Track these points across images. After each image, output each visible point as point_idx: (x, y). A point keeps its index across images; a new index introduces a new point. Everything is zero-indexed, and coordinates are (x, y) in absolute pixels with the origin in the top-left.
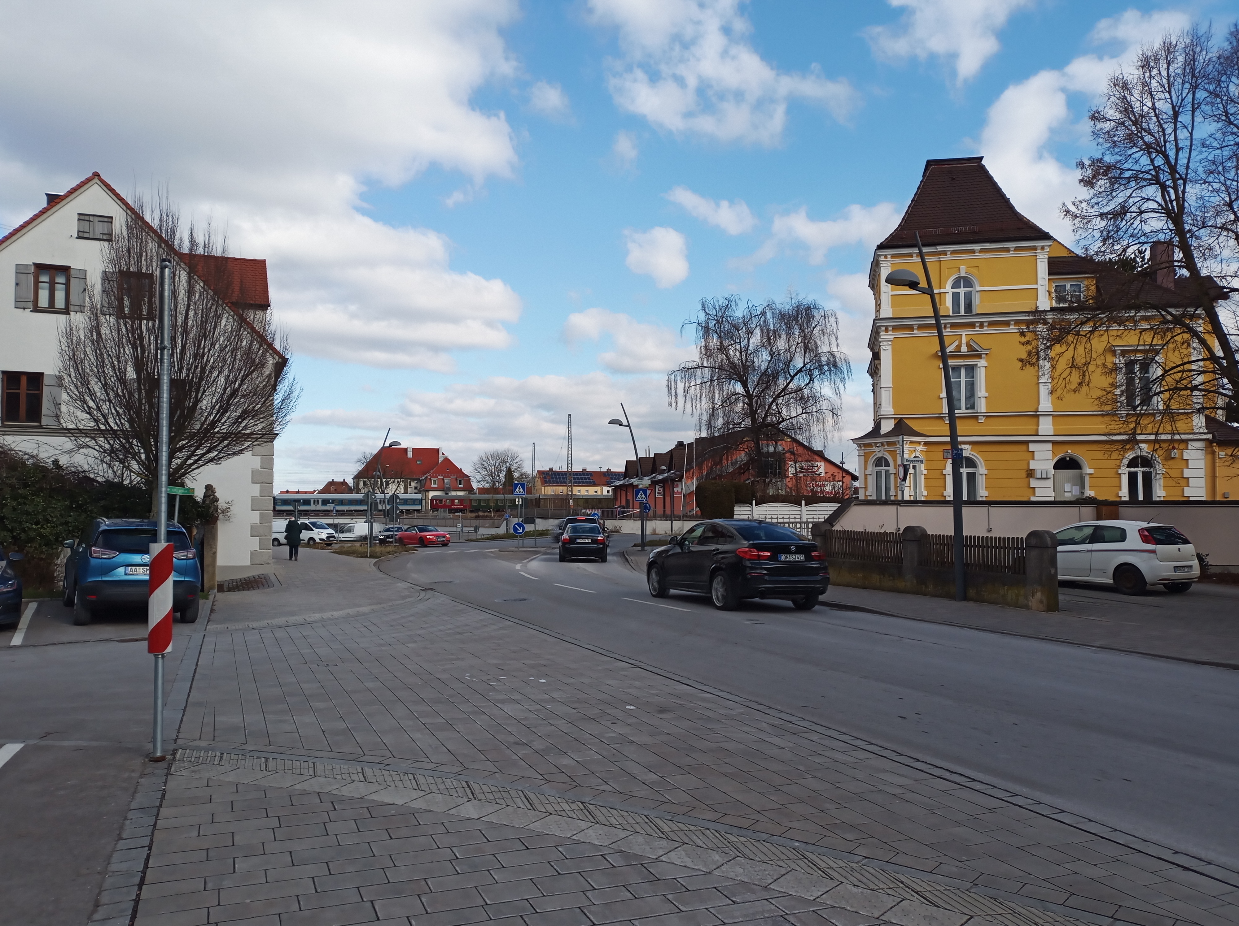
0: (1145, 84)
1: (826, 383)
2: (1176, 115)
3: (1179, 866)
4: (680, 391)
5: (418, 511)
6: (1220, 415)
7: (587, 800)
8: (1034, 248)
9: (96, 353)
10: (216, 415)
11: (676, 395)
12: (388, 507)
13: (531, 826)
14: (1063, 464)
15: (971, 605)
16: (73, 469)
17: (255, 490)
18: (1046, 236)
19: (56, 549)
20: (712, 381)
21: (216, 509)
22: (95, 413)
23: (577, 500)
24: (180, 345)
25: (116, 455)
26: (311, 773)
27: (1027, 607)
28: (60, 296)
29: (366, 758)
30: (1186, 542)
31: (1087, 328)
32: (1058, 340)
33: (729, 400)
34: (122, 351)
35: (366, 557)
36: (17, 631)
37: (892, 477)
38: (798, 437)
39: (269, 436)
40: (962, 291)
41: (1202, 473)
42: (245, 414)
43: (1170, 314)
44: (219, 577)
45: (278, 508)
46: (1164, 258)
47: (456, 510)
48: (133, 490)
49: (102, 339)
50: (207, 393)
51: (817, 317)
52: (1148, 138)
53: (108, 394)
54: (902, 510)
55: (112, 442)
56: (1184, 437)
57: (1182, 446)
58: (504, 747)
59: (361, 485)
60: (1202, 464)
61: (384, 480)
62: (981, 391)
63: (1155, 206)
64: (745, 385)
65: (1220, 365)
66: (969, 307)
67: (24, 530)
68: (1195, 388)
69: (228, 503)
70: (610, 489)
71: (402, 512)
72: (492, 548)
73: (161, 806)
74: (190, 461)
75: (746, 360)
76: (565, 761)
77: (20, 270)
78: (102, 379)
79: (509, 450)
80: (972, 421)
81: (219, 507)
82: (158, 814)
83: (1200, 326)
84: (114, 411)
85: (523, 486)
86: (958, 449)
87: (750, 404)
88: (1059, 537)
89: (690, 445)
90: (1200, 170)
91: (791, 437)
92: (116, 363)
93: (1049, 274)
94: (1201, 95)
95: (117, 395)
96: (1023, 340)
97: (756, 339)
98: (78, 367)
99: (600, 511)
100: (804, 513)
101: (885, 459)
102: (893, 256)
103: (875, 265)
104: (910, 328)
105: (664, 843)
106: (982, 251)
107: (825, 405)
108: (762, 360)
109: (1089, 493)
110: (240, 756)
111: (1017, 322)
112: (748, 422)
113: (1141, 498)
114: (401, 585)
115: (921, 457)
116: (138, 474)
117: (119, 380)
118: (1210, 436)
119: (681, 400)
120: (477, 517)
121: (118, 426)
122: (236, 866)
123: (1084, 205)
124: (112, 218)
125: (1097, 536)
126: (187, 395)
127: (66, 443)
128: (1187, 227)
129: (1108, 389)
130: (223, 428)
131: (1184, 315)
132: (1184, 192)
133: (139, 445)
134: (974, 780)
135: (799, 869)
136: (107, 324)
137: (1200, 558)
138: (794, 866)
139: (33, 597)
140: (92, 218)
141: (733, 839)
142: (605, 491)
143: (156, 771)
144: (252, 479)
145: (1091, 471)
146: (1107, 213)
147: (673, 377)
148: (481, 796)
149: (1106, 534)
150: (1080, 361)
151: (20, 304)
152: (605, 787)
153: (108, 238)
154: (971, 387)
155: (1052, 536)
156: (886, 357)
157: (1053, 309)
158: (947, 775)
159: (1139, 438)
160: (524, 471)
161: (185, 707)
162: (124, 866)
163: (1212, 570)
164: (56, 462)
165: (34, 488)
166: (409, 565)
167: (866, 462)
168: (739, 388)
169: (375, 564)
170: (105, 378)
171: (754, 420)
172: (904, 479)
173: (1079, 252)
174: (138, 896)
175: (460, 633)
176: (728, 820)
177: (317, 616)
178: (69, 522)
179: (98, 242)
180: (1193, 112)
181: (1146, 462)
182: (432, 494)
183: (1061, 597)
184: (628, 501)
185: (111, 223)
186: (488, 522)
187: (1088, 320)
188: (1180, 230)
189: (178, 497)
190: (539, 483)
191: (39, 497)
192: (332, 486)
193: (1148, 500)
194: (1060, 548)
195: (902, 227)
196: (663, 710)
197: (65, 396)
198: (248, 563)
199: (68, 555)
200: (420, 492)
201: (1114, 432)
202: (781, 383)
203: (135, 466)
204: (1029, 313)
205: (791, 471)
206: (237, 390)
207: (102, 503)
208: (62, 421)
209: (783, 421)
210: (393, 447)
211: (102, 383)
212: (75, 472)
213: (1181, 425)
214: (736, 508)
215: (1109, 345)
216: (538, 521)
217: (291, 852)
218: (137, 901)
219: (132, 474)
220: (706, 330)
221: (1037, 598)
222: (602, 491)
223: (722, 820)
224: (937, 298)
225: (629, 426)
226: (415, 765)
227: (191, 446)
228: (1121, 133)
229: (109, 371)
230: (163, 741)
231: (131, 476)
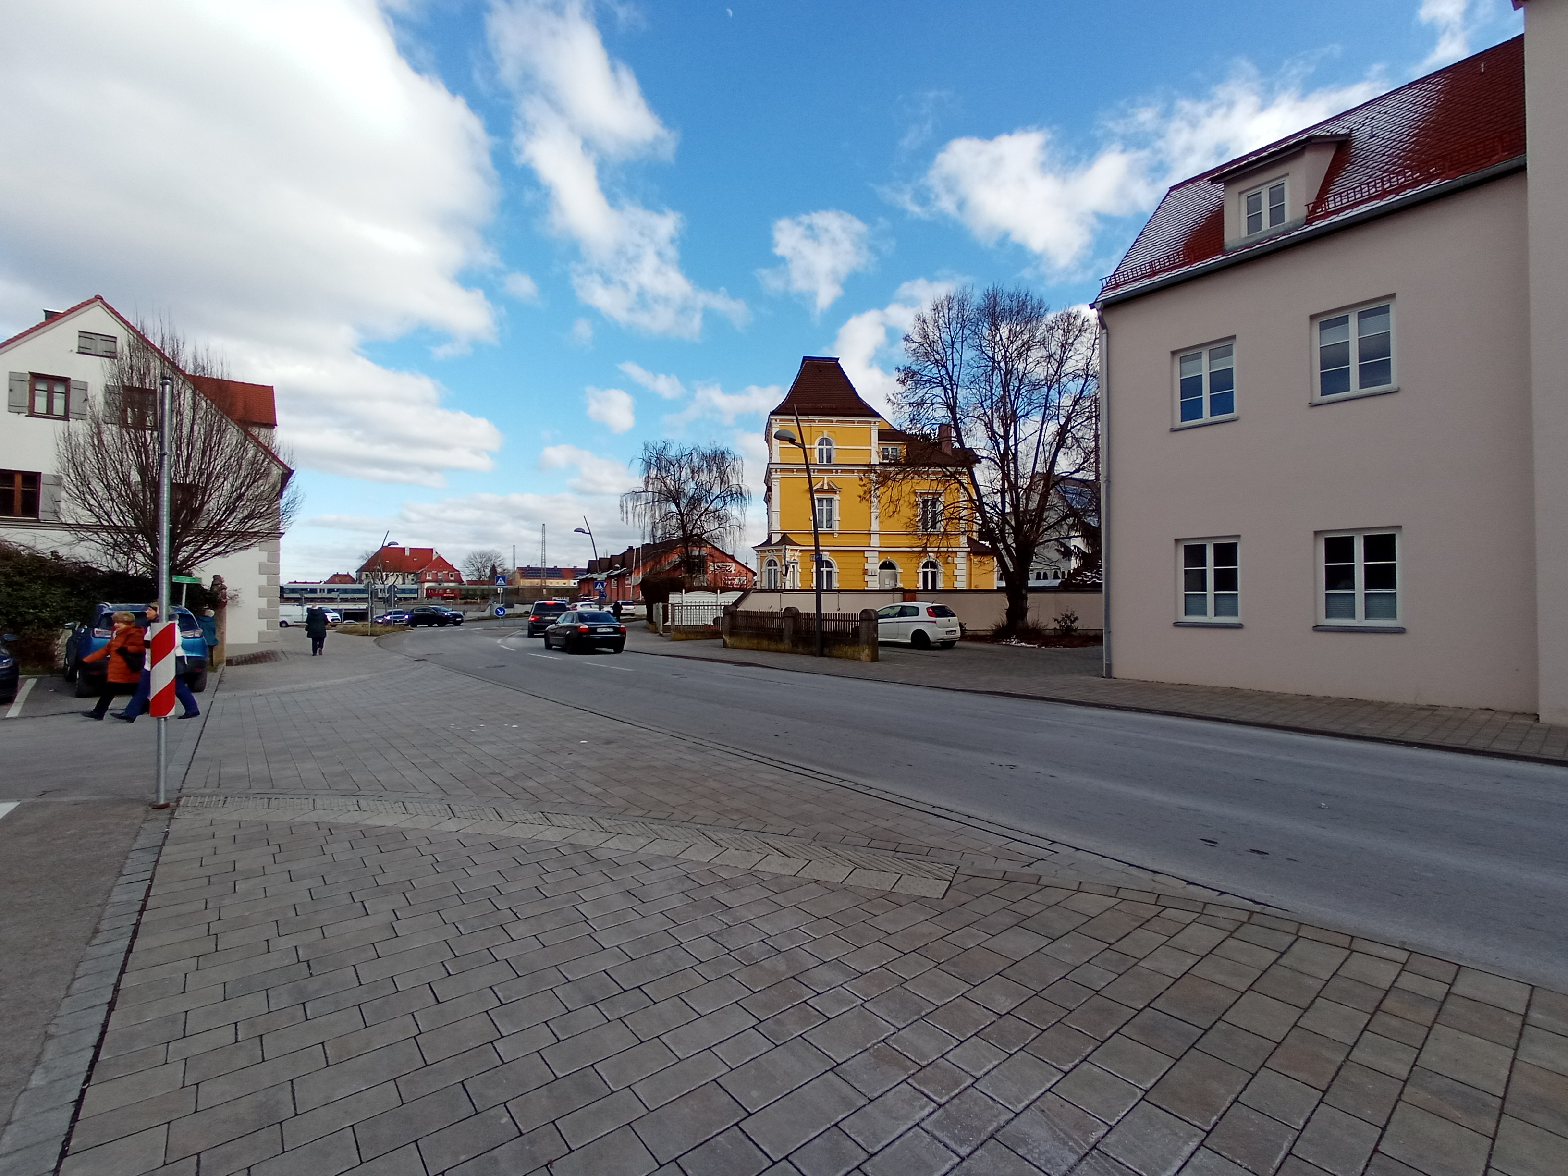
0: (936, 321)
1: (734, 507)
2: (953, 343)
3: (935, 815)
4: (630, 509)
5: (415, 598)
6: (975, 536)
7: (546, 810)
8: (870, 422)
9: (97, 456)
10: (223, 515)
11: (627, 512)
12: (387, 595)
13: (500, 833)
14: (886, 566)
15: (826, 659)
16: (74, 560)
17: (263, 580)
18: (877, 415)
19: (57, 630)
20: (653, 502)
21: (225, 596)
22: (97, 510)
23: (549, 590)
24: (186, 454)
25: (120, 548)
26: (311, 807)
27: (859, 659)
28: (59, 406)
29: (361, 793)
30: (953, 615)
31: (900, 477)
32: (883, 484)
33: (666, 517)
34: (125, 456)
35: (367, 635)
36: (14, 704)
37: (779, 573)
38: (715, 545)
39: (275, 534)
40: (825, 447)
41: (964, 572)
42: (250, 517)
43: (948, 470)
44: (227, 654)
45: (286, 595)
46: (946, 435)
47: (448, 598)
48: (139, 580)
49: (104, 444)
50: (213, 496)
51: (730, 460)
52: (937, 357)
53: (110, 494)
54: (784, 596)
55: (115, 537)
56: (954, 549)
57: (953, 555)
58: (480, 777)
59: (364, 577)
60: (964, 566)
61: (384, 573)
62: (836, 517)
63: (941, 401)
64: (678, 505)
65: (975, 504)
66: (829, 459)
67: (20, 614)
68: (961, 518)
69: (236, 591)
70: (576, 581)
71: (400, 599)
72: (477, 628)
73: (163, 844)
74: (196, 555)
75: (679, 488)
76: (530, 784)
77: (14, 378)
78: (104, 480)
79: (493, 551)
80: (831, 536)
81: (227, 594)
82: (161, 852)
83: (965, 480)
84: (117, 509)
85: (504, 578)
86: (819, 555)
87: (682, 520)
88: (880, 613)
89: (638, 549)
90: (966, 380)
91: (711, 545)
92: (119, 466)
93: (879, 440)
94: (967, 332)
95: (120, 495)
96: (862, 483)
97: (685, 473)
98: (77, 469)
99: (568, 598)
100: (719, 599)
101: (775, 561)
102: (781, 420)
103: (769, 425)
104: (792, 471)
105: (603, 834)
106: (837, 421)
107: (734, 522)
108: (690, 488)
109: (900, 585)
110: (244, 799)
111: (859, 471)
112: (680, 533)
113: (930, 588)
114: (397, 657)
115: (798, 560)
116: (144, 565)
117: (123, 482)
118: (969, 549)
119: (630, 516)
120: (466, 603)
121: (122, 522)
122: (237, 887)
123: (899, 396)
124: (116, 338)
125: (903, 612)
126: (194, 496)
127: (66, 536)
128: (958, 416)
129: (912, 518)
130: (231, 525)
131: (956, 472)
132: (956, 393)
133: (144, 539)
134: (818, 773)
135: (699, 842)
136: (110, 433)
137: (961, 625)
138: (695, 841)
139: (32, 674)
140: (93, 336)
141: (654, 827)
142: (572, 583)
143: (159, 817)
144: (260, 571)
145: (901, 571)
146: (913, 403)
147: (624, 498)
148: (461, 815)
149: (908, 610)
150: (895, 498)
151: (13, 408)
152: (561, 800)
153: (112, 355)
154: (830, 512)
155: (876, 612)
156: (776, 490)
157: (880, 464)
158: (802, 771)
159: (928, 549)
160: (506, 567)
161: (191, 762)
162: (125, 897)
163: (968, 633)
164: (54, 553)
165: (31, 577)
166: (406, 641)
167: (762, 563)
168: (673, 507)
169: (375, 640)
170: (107, 480)
171: (684, 531)
172: (786, 575)
173: (897, 428)
174: (139, 920)
175: (447, 693)
176: (651, 814)
177: (321, 683)
178: (70, 607)
179: (98, 358)
180: (962, 342)
181: (934, 565)
182: (426, 585)
183: (880, 652)
184: (589, 591)
185: (115, 342)
186: (475, 607)
187: (901, 471)
188: (954, 418)
189: (185, 587)
190: (519, 577)
191: (36, 584)
192: (336, 578)
193: (934, 590)
194: (880, 621)
195: (787, 401)
196: (608, 742)
197: (64, 494)
198: (256, 641)
199: (70, 636)
200: (416, 583)
201: (914, 545)
202: (704, 505)
203: (140, 557)
204: (865, 465)
205: (712, 568)
206: (244, 494)
207: (106, 590)
208: (61, 516)
209: (705, 532)
210: (391, 546)
211: (104, 484)
212: (76, 563)
213: (953, 542)
214: (670, 595)
215: (912, 489)
216: (516, 605)
217: (289, 872)
218: (137, 925)
219: (138, 565)
220: (649, 465)
221: (865, 653)
222: (569, 583)
223: (648, 815)
224: (808, 451)
225: (590, 533)
226: (406, 795)
227: (197, 541)
228: (922, 350)
229: (112, 474)
230: (166, 791)
231: (136, 566)
